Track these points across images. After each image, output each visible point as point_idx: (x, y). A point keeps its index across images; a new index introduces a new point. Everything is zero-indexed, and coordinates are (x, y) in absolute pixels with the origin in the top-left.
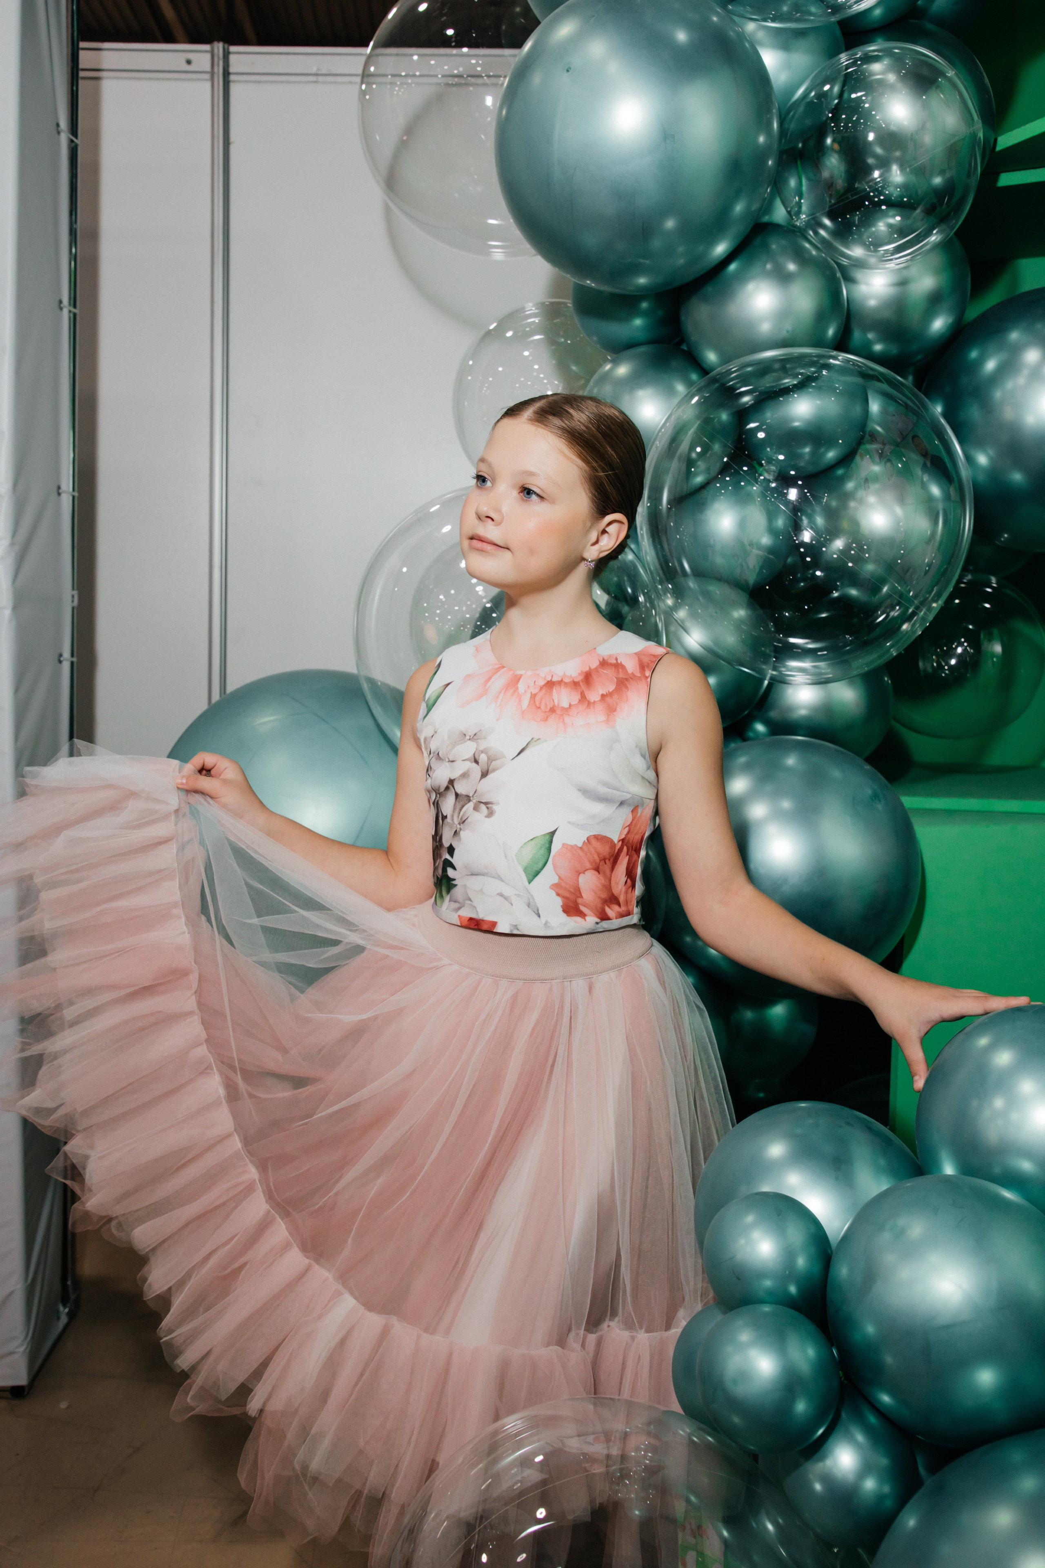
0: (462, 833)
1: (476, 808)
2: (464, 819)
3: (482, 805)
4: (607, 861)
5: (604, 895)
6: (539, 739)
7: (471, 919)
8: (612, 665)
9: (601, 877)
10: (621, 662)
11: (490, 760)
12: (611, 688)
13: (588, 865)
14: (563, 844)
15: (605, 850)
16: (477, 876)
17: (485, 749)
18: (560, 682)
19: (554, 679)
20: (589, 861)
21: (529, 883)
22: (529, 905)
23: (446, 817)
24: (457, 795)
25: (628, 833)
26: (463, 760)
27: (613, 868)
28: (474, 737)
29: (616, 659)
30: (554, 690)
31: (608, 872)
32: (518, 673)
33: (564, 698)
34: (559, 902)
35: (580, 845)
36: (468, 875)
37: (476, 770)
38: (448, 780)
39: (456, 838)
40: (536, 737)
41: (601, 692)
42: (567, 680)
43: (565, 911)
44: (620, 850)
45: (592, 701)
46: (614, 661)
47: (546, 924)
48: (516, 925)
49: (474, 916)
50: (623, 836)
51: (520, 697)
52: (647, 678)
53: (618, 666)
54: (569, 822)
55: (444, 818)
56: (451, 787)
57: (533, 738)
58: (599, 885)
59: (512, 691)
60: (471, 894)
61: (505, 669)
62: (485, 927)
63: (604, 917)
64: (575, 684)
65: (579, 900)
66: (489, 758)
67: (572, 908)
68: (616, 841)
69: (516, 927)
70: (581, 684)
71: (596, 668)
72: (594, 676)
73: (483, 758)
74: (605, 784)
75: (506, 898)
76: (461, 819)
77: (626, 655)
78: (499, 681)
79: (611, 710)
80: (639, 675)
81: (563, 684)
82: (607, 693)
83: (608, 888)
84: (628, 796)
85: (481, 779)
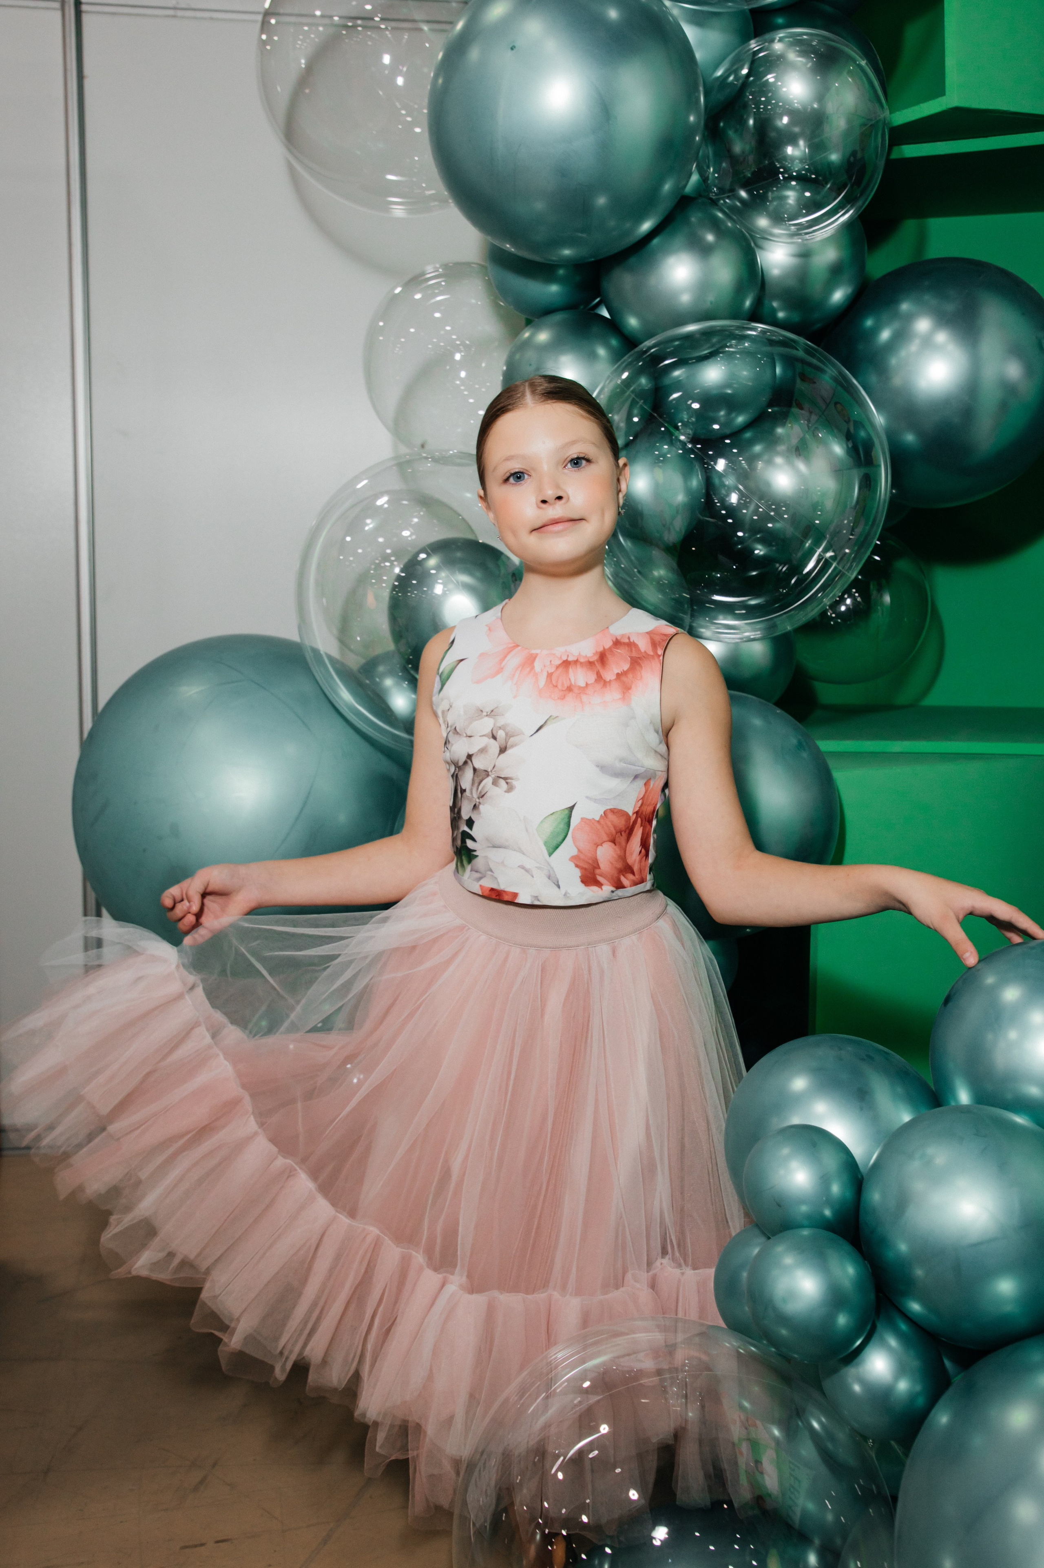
0: (481, 807)
1: (495, 783)
2: (483, 794)
3: (501, 780)
4: (623, 833)
5: (619, 865)
6: (557, 717)
7: (492, 890)
8: (624, 644)
9: (616, 848)
10: (633, 641)
11: (508, 736)
12: (626, 667)
13: (605, 838)
14: (582, 819)
15: (621, 823)
16: (499, 849)
17: (503, 725)
18: (576, 662)
19: (570, 659)
20: (606, 833)
21: (550, 856)
22: (549, 877)
23: (465, 790)
24: (475, 770)
25: (642, 805)
26: (480, 736)
27: (628, 840)
28: (492, 714)
29: (629, 638)
30: (571, 670)
31: (623, 843)
32: (534, 652)
33: (580, 677)
34: (577, 873)
35: (597, 818)
36: (489, 847)
37: (495, 747)
38: (467, 754)
39: (475, 812)
40: (555, 715)
41: (616, 671)
42: (582, 660)
43: (583, 882)
44: (635, 822)
45: (608, 680)
46: (627, 641)
47: (565, 895)
48: (537, 896)
49: (495, 886)
50: (637, 809)
51: (536, 675)
52: (659, 656)
53: (631, 645)
54: (587, 797)
55: (463, 791)
56: (469, 762)
57: (551, 716)
58: (615, 856)
59: (528, 669)
60: (492, 866)
61: (520, 648)
62: (506, 898)
63: (619, 886)
64: (590, 664)
65: (597, 871)
66: (507, 734)
67: (590, 878)
68: (631, 814)
69: (536, 898)
70: (596, 663)
71: (610, 648)
72: (609, 656)
73: (501, 734)
74: (622, 760)
75: (527, 871)
76: (481, 792)
77: (638, 634)
78: (514, 661)
79: (626, 689)
80: (652, 653)
81: (578, 663)
82: (621, 672)
83: (623, 858)
84: (642, 770)
85: (499, 754)
